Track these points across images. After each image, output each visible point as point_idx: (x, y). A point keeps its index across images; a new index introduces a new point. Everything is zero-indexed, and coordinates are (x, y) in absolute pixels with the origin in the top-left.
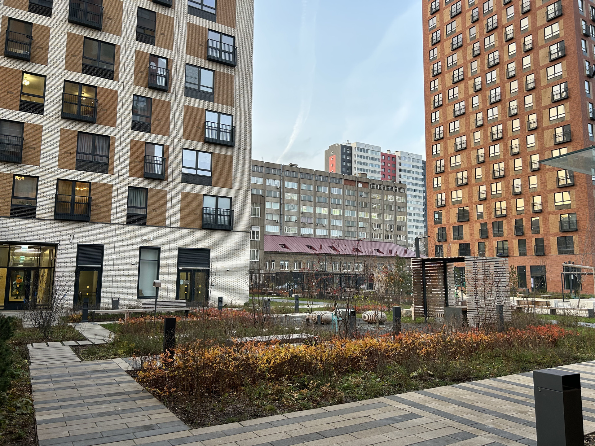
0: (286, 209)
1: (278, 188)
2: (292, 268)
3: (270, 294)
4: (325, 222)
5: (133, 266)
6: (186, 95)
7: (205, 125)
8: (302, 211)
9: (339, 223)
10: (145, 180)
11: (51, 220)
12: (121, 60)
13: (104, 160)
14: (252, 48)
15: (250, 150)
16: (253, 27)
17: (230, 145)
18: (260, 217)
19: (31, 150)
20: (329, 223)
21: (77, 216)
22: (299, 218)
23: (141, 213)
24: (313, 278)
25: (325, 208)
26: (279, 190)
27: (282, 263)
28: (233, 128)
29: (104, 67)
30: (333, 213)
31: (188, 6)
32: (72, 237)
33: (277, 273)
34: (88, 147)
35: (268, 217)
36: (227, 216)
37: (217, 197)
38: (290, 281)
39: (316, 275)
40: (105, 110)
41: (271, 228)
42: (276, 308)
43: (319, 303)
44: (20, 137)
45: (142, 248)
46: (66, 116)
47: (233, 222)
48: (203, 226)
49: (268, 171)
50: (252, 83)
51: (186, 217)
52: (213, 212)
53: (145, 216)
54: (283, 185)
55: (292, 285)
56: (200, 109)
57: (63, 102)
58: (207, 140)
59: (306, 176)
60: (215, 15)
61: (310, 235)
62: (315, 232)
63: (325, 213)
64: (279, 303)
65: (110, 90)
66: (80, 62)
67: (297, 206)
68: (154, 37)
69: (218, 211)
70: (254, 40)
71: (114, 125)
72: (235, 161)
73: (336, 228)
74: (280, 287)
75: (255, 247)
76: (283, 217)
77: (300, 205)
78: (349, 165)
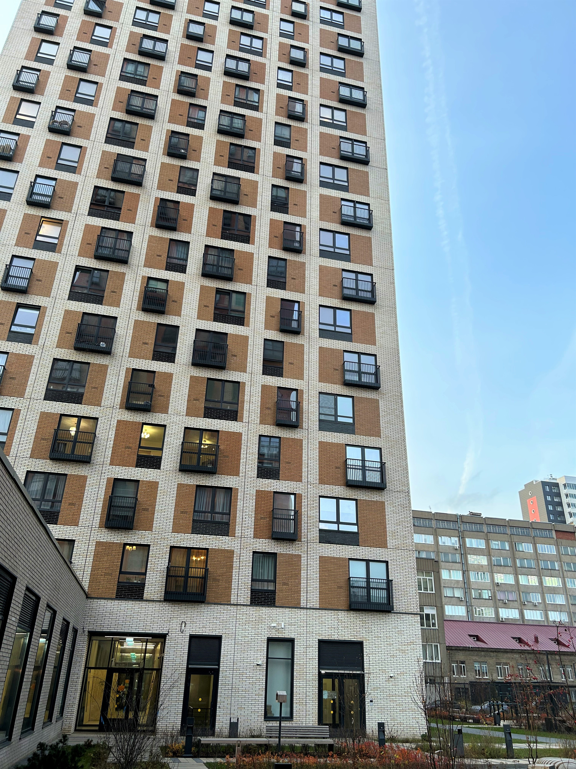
0: (472, 579)
1: (456, 549)
2: (495, 675)
3: (464, 720)
4: (536, 598)
5: (258, 668)
6: (321, 429)
7: (346, 464)
8: (497, 582)
9: (560, 600)
10: (273, 541)
11: (160, 601)
12: (246, 398)
13: (225, 519)
14: (399, 365)
15: (408, 492)
16: (398, 341)
17: (380, 488)
18: (434, 592)
19: (144, 512)
20: (544, 599)
21: (190, 594)
22: (494, 592)
23: (269, 589)
24: (531, 693)
25: (533, 577)
26: (459, 552)
27: (477, 665)
28: (383, 464)
29: (227, 407)
30: (548, 583)
31: (319, 329)
32: (183, 625)
33: (472, 684)
34: (207, 504)
35: (447, 592)
36: (384, 589)
37: (368, 562)
38: (493, 697)
39: (535, 687)
40: (227, 457)
41: (453, 609)
42: (473, 747)
43: (548, 740)
44: (133, 498)
45: (270, 640)
46: (184, 469)
47: (392, 599)
48: (350, 606)
49: (439, 524)
50: (402, 406)
51: (327, 592)
52: (364, 585)
53: (274, 592)
54: (463, 545)
55: (498, 706)
56: (338, 445)
57: (182, 452)
58: (350, 483)
59: (496, 529)
60: (351, 334)
61: (515, 620)
62: (522, 614)
63: (534, 584)
64: (478, 738)
65: (234, 433)
66: (202, 405)
67: (487, 575)
68: (283, 368)
69: (369, 582)
70: (400, 355)
71: (237, 474)
72: (389, 510)
73: (557, 608)
74: (479, 708)
75: (433, 640)
76: (468, 591)
77: (492, 573)
78: (559, 509)
